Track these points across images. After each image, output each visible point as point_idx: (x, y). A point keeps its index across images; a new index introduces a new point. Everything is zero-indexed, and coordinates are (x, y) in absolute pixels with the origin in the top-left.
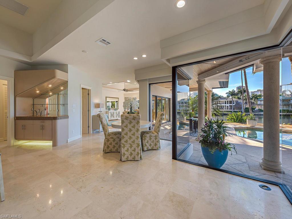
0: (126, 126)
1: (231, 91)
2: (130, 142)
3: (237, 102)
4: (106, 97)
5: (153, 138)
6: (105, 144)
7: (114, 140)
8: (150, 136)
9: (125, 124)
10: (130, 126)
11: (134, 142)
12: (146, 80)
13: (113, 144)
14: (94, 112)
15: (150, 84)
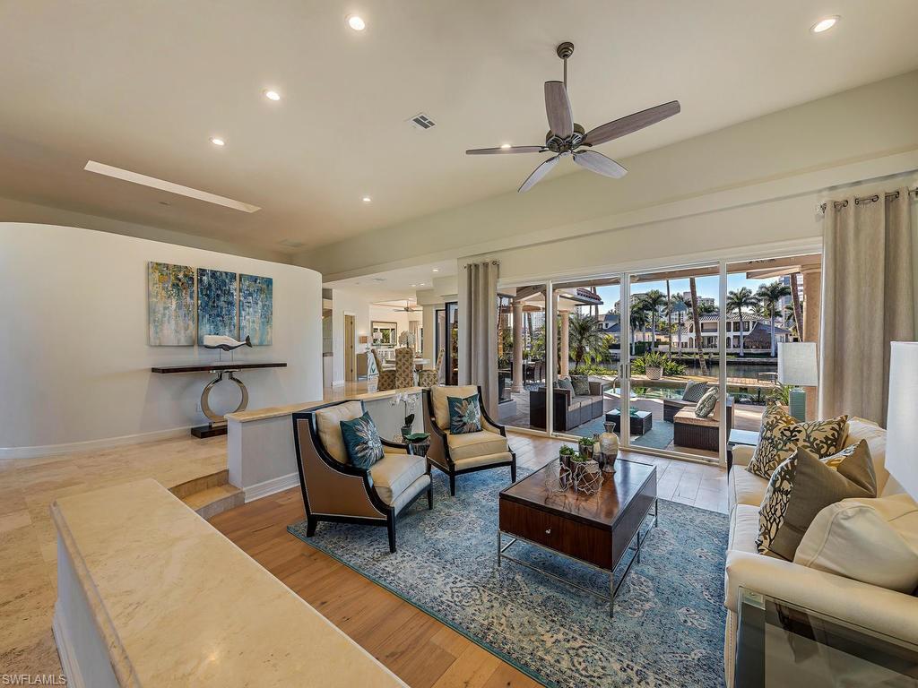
0: (400, 360)
1: (736, 291)
2: (403, 375)
3: (758, 325)
4: (372, 322)
5: (432, 377)
6: (379, 381)
7: (389, 378)
8: (428, 375)
9: (399, 358)
10: (403, 360)
11: (407, 376)
12: (431, 305)
13: (388, 381)
14: (360, 349)
15: (437, 311)
